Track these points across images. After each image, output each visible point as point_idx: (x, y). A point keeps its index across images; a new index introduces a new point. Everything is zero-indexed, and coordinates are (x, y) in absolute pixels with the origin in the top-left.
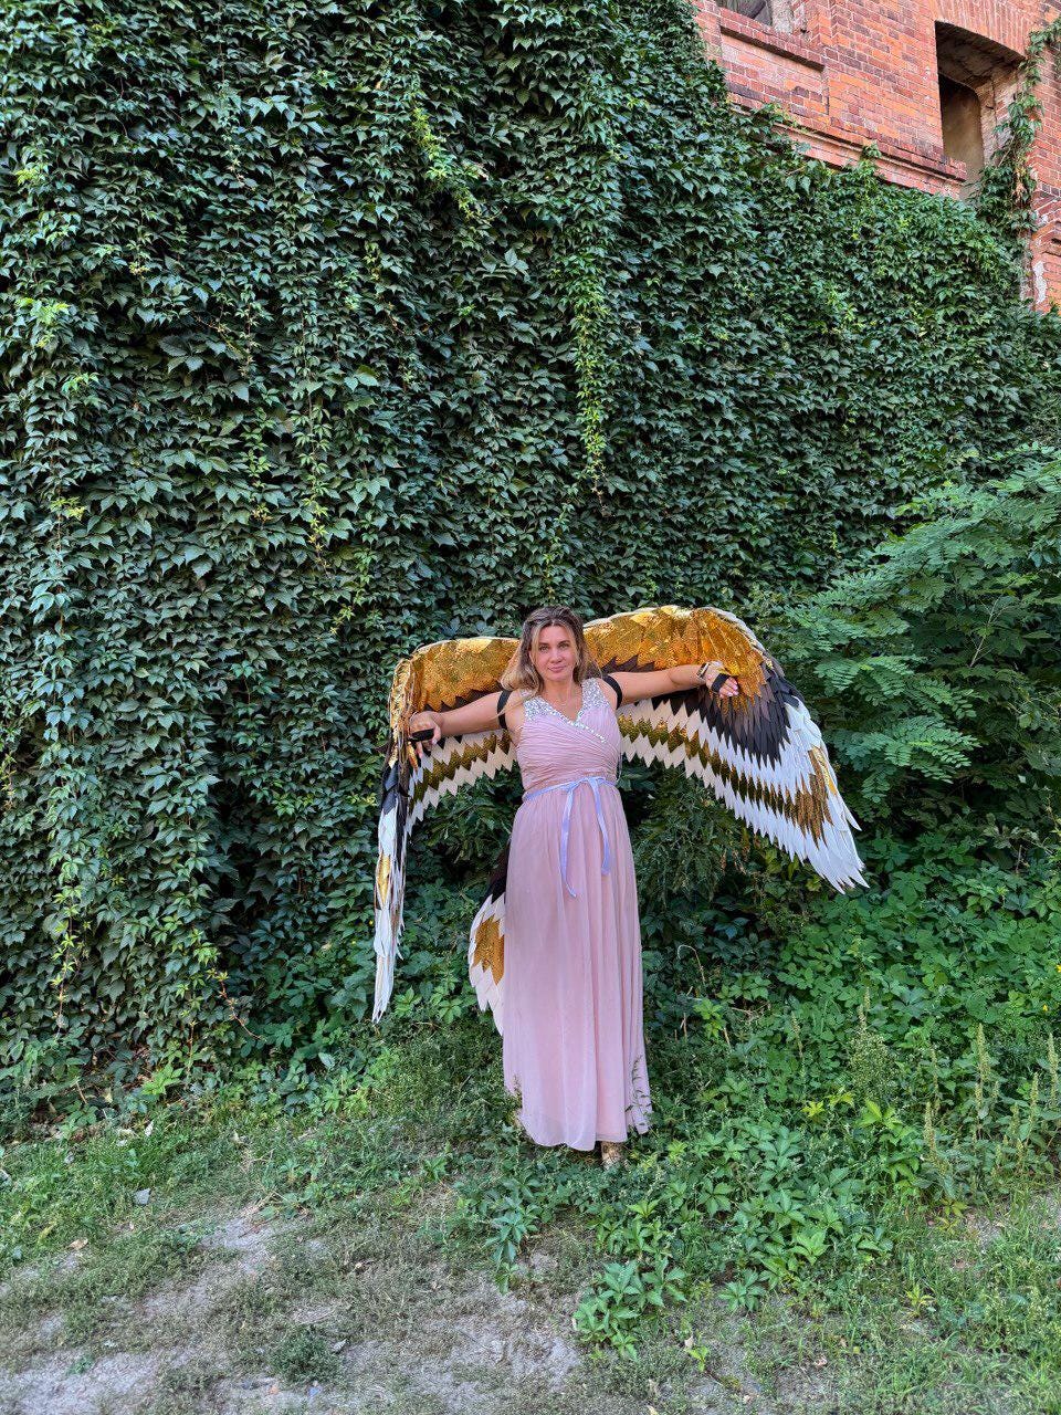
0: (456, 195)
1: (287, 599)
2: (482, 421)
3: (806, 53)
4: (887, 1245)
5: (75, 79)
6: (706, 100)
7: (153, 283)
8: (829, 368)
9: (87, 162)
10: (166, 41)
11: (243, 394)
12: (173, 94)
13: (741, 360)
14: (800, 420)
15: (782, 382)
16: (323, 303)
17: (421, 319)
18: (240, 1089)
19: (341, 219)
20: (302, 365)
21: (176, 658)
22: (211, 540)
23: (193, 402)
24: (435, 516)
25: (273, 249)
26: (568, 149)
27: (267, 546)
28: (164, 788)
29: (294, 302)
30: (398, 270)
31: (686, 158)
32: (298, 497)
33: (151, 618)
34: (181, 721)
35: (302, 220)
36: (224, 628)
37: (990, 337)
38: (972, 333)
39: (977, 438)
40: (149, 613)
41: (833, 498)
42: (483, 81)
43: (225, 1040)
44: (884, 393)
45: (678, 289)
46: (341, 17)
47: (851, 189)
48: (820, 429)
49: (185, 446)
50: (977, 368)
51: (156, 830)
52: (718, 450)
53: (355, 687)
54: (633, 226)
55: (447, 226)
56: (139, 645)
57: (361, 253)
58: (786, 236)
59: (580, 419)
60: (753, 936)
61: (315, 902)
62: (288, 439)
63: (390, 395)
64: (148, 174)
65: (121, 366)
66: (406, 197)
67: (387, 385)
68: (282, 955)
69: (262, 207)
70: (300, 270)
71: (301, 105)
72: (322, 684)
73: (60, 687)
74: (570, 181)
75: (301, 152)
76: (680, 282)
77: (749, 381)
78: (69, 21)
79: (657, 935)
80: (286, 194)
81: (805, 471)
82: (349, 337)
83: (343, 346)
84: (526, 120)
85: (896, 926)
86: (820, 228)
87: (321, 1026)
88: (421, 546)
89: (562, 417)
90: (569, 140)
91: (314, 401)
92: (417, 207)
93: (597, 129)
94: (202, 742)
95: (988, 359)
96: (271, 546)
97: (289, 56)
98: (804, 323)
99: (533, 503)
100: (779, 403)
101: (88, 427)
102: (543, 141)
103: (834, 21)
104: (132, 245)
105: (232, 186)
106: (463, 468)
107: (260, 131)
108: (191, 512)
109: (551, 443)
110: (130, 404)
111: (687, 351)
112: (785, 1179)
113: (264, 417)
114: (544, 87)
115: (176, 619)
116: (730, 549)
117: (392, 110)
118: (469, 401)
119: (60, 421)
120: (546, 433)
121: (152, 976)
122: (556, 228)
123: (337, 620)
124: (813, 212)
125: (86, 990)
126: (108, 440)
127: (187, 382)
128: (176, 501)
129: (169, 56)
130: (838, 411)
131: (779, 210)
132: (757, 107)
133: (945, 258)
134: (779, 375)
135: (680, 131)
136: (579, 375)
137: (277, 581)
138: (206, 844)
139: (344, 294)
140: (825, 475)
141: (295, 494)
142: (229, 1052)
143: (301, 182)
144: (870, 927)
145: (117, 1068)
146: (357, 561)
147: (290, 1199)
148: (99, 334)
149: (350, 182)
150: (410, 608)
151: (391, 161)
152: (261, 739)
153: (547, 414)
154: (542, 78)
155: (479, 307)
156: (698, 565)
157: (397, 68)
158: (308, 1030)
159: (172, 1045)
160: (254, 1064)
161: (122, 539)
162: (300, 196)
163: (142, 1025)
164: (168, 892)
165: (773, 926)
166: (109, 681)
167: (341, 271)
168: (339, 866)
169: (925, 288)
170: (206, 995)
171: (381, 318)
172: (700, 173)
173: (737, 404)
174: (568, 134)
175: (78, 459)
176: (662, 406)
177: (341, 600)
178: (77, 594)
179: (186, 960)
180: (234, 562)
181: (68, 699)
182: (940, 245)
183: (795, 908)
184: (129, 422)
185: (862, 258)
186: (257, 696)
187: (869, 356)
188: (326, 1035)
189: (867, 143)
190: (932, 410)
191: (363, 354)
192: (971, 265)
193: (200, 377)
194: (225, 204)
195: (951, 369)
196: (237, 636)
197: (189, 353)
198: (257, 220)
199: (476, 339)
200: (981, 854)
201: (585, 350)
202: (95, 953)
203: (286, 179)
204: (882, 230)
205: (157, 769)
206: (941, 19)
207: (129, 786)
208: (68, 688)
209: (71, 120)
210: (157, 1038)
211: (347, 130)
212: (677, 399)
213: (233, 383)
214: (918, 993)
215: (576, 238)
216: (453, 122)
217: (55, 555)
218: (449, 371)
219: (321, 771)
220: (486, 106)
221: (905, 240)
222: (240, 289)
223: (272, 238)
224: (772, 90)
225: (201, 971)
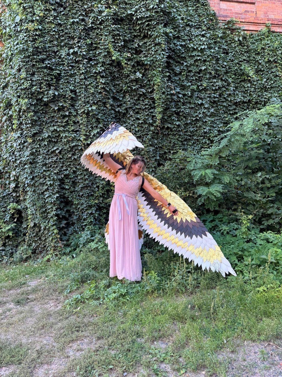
0: (121, 62)
1: (76, 157)
2: (129, 114)
3: (249, 1)
5: (29, 54)
7: (46, 93)
8: (247, 89)
9: (33, 70)
10: (52, 41)
11: (67, 113)
12: (54, 52)
13: (214, 91)
14: (236, 104)
15: (230, 94)
16: (87, 91)
17: (113, 92)
19: (91, 72)
20: (81, 106)
21: (52, 170)
23: (57, 116)
25: (75, 82)
26: (152, 45)
28: (48, 196)
29: (79, 92)
30: (103, 82)
32: (79, 135)
34: (52, 183)
35: (81, 74)
40: (48, 161)
42: (133, 33)
44: (267, 94)
46: (92, 27)
48: (244, 106)
49: (55, 125)
52: (202, 115)
54: (179, 60)
55: (120, 69)
56: (45, 167)
57: (96, 79)
58: (234, 54)
59: (156, 111)
61: (82, 223)
62: (78, 122)
63: (103, 110)
64: (45, 70)
65: (42, 110)
66: (108, 64)
67: (102, 108)
68: (75, 234)
69: (72, 72)
70: (81, 85)
71: (81, 49)
72: (85, 176)
75: (81, 59)
76: (193, 72)
77: (215, 96)
78: (30, 42)
80: (78, 69)
82: (91, 98)
83: (90, 100)
84: (143, 40)
89: (151, 111)
91: (83, 114)
92: (112, 66)
94: (56, 187)
96: (72, 145)
97: (80, 38)
98: (239, 77)
100: (228, 100)
101: (34, 123)
102: (148, 44)
104: (42, 85)
105: (66, 69)
107: (72, 56)
108: (57, 139)
110: (44, 118)
111: (193, 90)
113: (73, 118)
114: (146, 31)
115: (52, 162)
117: (105, 45)
118: (126, 109)
119: (28, 123)
120: (147, 115)
122: (150, 65)
124: (244, 46)
126: (40, 125)
127: (57, 112)
128: (53, 137)
129: (53, 44)
130: (249, 100)
131: (233, 47)
132: (228, 19)
134: (227, 93)
135: (196, 32)
136: (155, 100)
137: (75, 153)
138: (56, 209)
139: (90, 89)
143: (81, 66)
148: (36, 104)
149: (93, 64)
151: (105, 56)
152: (71, 187)
153: (147, 110)
155: (128, 87)
157: (106, 35)
159: (51, 250)
161: (42, 146)
162: (81, 69)
163: (47, 246)
164: (49, 218)
166: (37, 175)
167: (90, 84)
168: (87, 215)
170: (56, 240)
171: (100, 93)
172: (200, 43)
173: (211, 102)
175: (32, 130)
179: (52, 232)
180: (65, 149)
181: (29, 178)
184: (43, 121)
185: (262, 56)
186: (70, 178)
187: (262, 84)
189: (267, 22)
191: (96, 102)
193: (59, 110)
194: (64, 73)
196: (66, 165)
197: (56, 106)
198: (71, 76)
199: (129, 95)
201: (157, 94)
203: (78, 65)
204: (268, 47)
205: (48, 193)
207: (42, 196)
209: (29, 62)
210: (49, 249)
211: (94, 52)
212: (190, 103)
213: (65, 111)
216: (120, 45)
218: (122, 103)
219: (84, 195)
220: (134, 38)
221: (276, 48)
222: (67, 91)
223: (75, 79)
224: (237, 13)
225: (55, 235)
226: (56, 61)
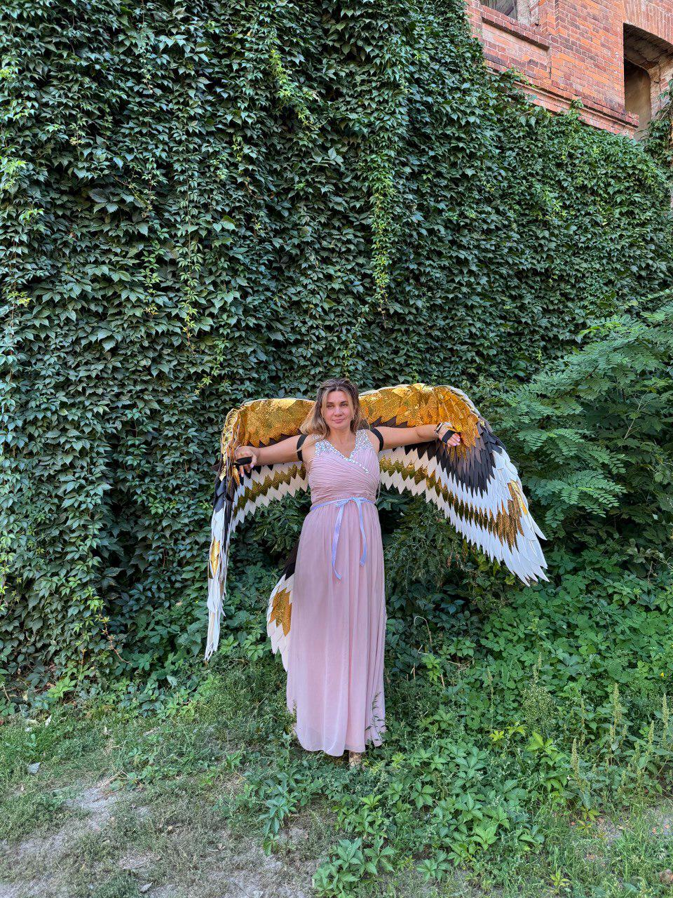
0: (296, 110)
1: (165, 369)
2: (307, 260)
3: (538, 38)
4: (540, 839)
5: (40, 12)
6: (469, 62)
7: (86, 152)
8: (542, 242)
9: (46, 69)
11: (144, 230)
12: (108, 29)
13: (483, 232)
14: (520, 275)
15: (510, 249)
16: (203, 174)
17: (269, 190)
18: (113, 697)
19: (218, 120)
20: (186, 214)
21: (87, 403)
22: (117, 326)
23: (110, 234)
24: (271, 320)
25: (171, 136)
26: (374, 84)
27: (154, 333)
28: (74, 490)
29: (183, 172)
30: (254, 156)
31: (453, 98)
32: (177, 301)
33: (72, 376)
34: (88, 446)
35: (192, 118)
36: (122, 385)
37: (649, 228)
38: (638, 225)
39: (638, 293)
40: (71, 372)
41: (540, 327)
42: (320, 37)
43: (106, 663)
44: (578, 260)
45: (444, 183)
47: (563, 128)
48: (534, 282)
49: (104, 263)
50: (639, 247)
51: (67, 518)
52: (465, 290)
53: (210, 430)
54: (416, 140)
55: (291, 130)
56: (64, 394)
57: (230, 143)
58: (518, 154)
59: (373, 263)
60: (467, 613)
61: (173, 574)
62: (173, 262)
63: (245, 238)
64: (87, 80)
65: (62, 206)
66: (263, 108)
67: (243, 231)
68: (149, 608)
69: (165, 107)
70: (188, 151)
71: (195, 42)
72: (187, 427)
73: (6, 418)
74: (374, 106)
75: (193, 73)
76: (445, 178)
77: (488, 246)
79: (402, 609)
80: (181, 100)
81: (522, 308)
82: (218, 198)
83: (214, 203)
84: (348, 64)
85: (564, 611)
86: (541, 151)
87: (171, 657)
88: (261, 339)
89: (361, 260)
90: (375, 79)
91: (192, 239)
92: (270, 116)
93: (394, 72)
94: (102, 461)
95: (647, 242)
96: (157, 332)
97: (189, 10)
98: (527, 212)
99: (338, 316)
100: (507, 263)
101: (36, 245)
102: (358, 79)
103: (557, 19)
104: (73, 126)
105: (145, 92)
106: (292, 290)
107: (166, 57)
108: (105, 307)
109: (352, 277)
110: (68, 232)
111: (448, 224)
112: (472, 786)
113: (158, 247)
114: (360, 43)
115: (89, 377)
116: (469, 355)
117: (257, 50)
118: (298, 246)
119: (17, 240)
120: (350, 270)
121: (60, 617)
122: (363, 136)
123: (200, 385)
124: (536, 140)
125: (17, 623)
126: (51, 256)
127: (107, 221)
128: (94, 299)
129: (107, 4)
130: (547, 270)
131: (515, 138)
132: (503, 70)
133: (622, 175)
134: (509, 244)
135: (451, 80)
136: (374, 234)
137: (160, 356)
138: (100, 530)
139: (217, 168)
140: (535, 311)
141: (175, 299)
142: (107, 671)
143: (192, 93)
144: (545, 611)
145: (34, 677)
146: (215, 346)
147: (132, 776)
148: (47, 184)
149: (225, 96)
150: (251, 380)
151: (254, 83)
152: (143, 462)
153: (351, 258)
154: (359, 37)
155: (308, 184)
156: (448, 365)
157: (261, 23)
158: (162, 660)
159: (71, 664)
160: (124, 680)
161: (56, 322)
162: (191, 102)
163: (52, 649)
164: (73, 561)
165: (481, 606)
166: (40, 416)
167: (216, 153)
168: (191, 549)
169: (608, 194)
170: (94, 632)
171: (241, 186)
172: (462, 108)
173: (480, 261)
174: (374, 75)
175: (29, 267)
176: (428, 258)
177: (203, 371)
178: (22, 356)
179: (82, 607)
180: (131, 342)
181: (11, 427)
182: (619, 167)
183: (497, 596)
184: (66, 244)
185: (568, 172)
186: (142, 433)
187: (569, 236)
188: (173, 663)
189: (575, 98)
190: (609, 273)
191: (227, 210)
192: (639, 180)
193: (116, 217)
194: (140, 104)
195: (622, 247)
196: (130, 391)
197: (109, 201)
198: (160, 116)
199: (306, 206)
200: (626, 565)
201: (378, 217)
202: (24, 599)
203: (182, 90)
204: (582, 154)
205: (70, 477)
206: (627, 22)
207: (51, 488)
208: (12, 419)
209: (36, 40)
210: (61, 658)
211: (225, 62)
213: (138, 223)
214: (576, 659)
215: (377, 143)
216: (297, 62)
217: (9, 329)
218: (286, 225)
219: (183, 486)
220: (321, 53)
221: (596, 162)
222: (146, 161)
223: (171, 129)
224: (514, 61)
225: (92, 615)
226: (117, 59)
